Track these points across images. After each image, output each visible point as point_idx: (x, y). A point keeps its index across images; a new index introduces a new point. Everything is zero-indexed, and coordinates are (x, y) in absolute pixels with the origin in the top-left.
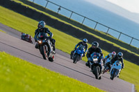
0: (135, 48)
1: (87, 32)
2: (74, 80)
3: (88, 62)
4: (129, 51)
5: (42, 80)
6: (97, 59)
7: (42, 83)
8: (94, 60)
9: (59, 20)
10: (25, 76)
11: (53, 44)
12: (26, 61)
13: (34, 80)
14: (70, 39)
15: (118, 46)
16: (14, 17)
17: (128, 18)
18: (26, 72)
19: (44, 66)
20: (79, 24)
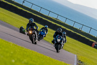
1: (43, 18)
5: (12, 52)
7: (12, 54)
9: (24, 10)
17: (72, 8)
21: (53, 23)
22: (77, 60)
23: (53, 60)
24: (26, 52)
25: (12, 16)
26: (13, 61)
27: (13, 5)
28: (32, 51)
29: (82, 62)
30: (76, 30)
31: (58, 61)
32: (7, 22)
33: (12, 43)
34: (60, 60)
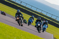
0: (53, 19)
1: (33, 12)
3: (36, 25)
4: (51, 20)
5: (14, 33)
8: (38, 25)
9: (21, 7)
10: (7, 31)
11: (23, 19)
12: (7, 25)
13: (11, 32)
14: (25, 15)
15: (46, 18)
16: (2, 6)
18: (7, 29)
20: (29, 9)
21: (39, 15)
23: (39, 37)
24: (23, 33)
27: (15, 4)
28: (26, 32)
34: (43, 37)
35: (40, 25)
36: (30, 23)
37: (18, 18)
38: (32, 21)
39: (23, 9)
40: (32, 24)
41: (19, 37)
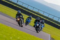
1: (30, 12)
2: (24, 32)
5: (10, 33)
6: (38, 25)
8: (37, 25)
9: (17, 6)
10: (3, 31)
11: (23, 20)
12: (3, 24)
13: (7, 32)
15: (43, 18)
18: (3, 29)
19: (11, 27)
22: (51, 37)
23: (36, 37)
24: (19, 33)
25: (10, 10)
26: (11, 38)
27: (11, 3)
28: (23, 32)
29: (53, 39)
30: (50, 19)
31: (39, 38)
32: (7, 14)
33: (10, 27)
34: (40, 37)
35: (39, 25)
36: (27, 23)
37: (18, 19)
38: (30, 21)
39: (19, 8)
40: (29, 24)
41: (16, 37)
